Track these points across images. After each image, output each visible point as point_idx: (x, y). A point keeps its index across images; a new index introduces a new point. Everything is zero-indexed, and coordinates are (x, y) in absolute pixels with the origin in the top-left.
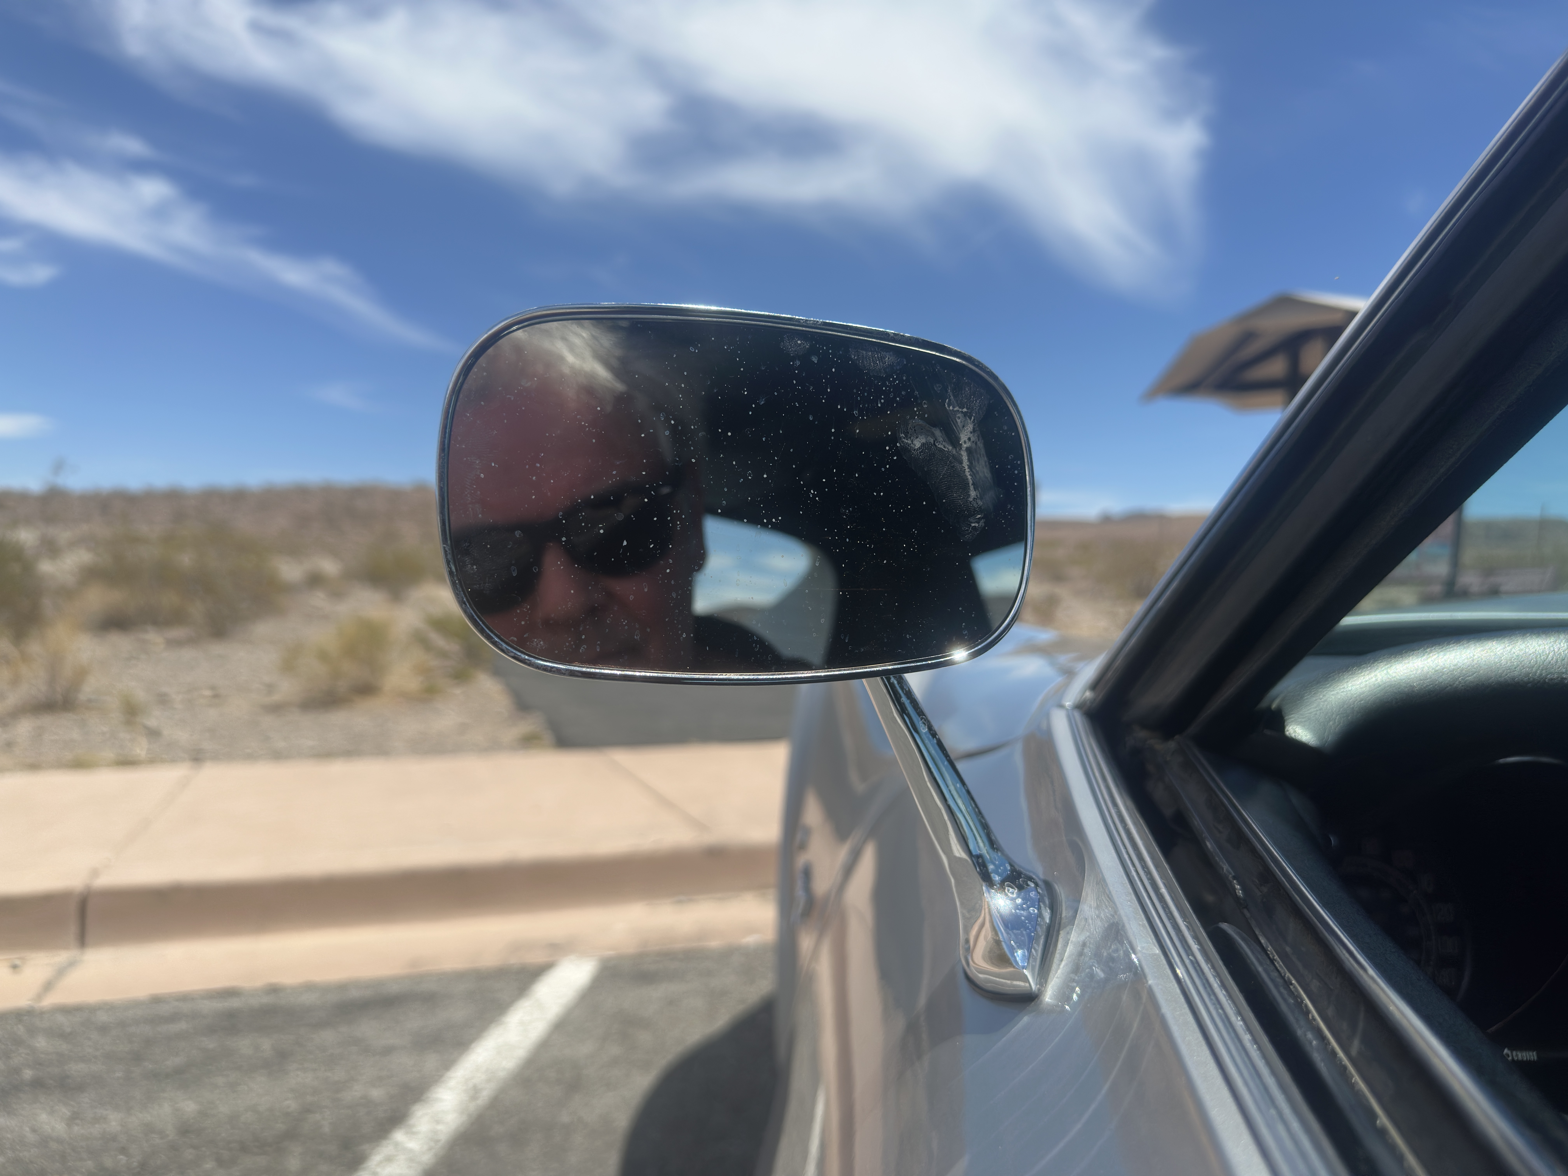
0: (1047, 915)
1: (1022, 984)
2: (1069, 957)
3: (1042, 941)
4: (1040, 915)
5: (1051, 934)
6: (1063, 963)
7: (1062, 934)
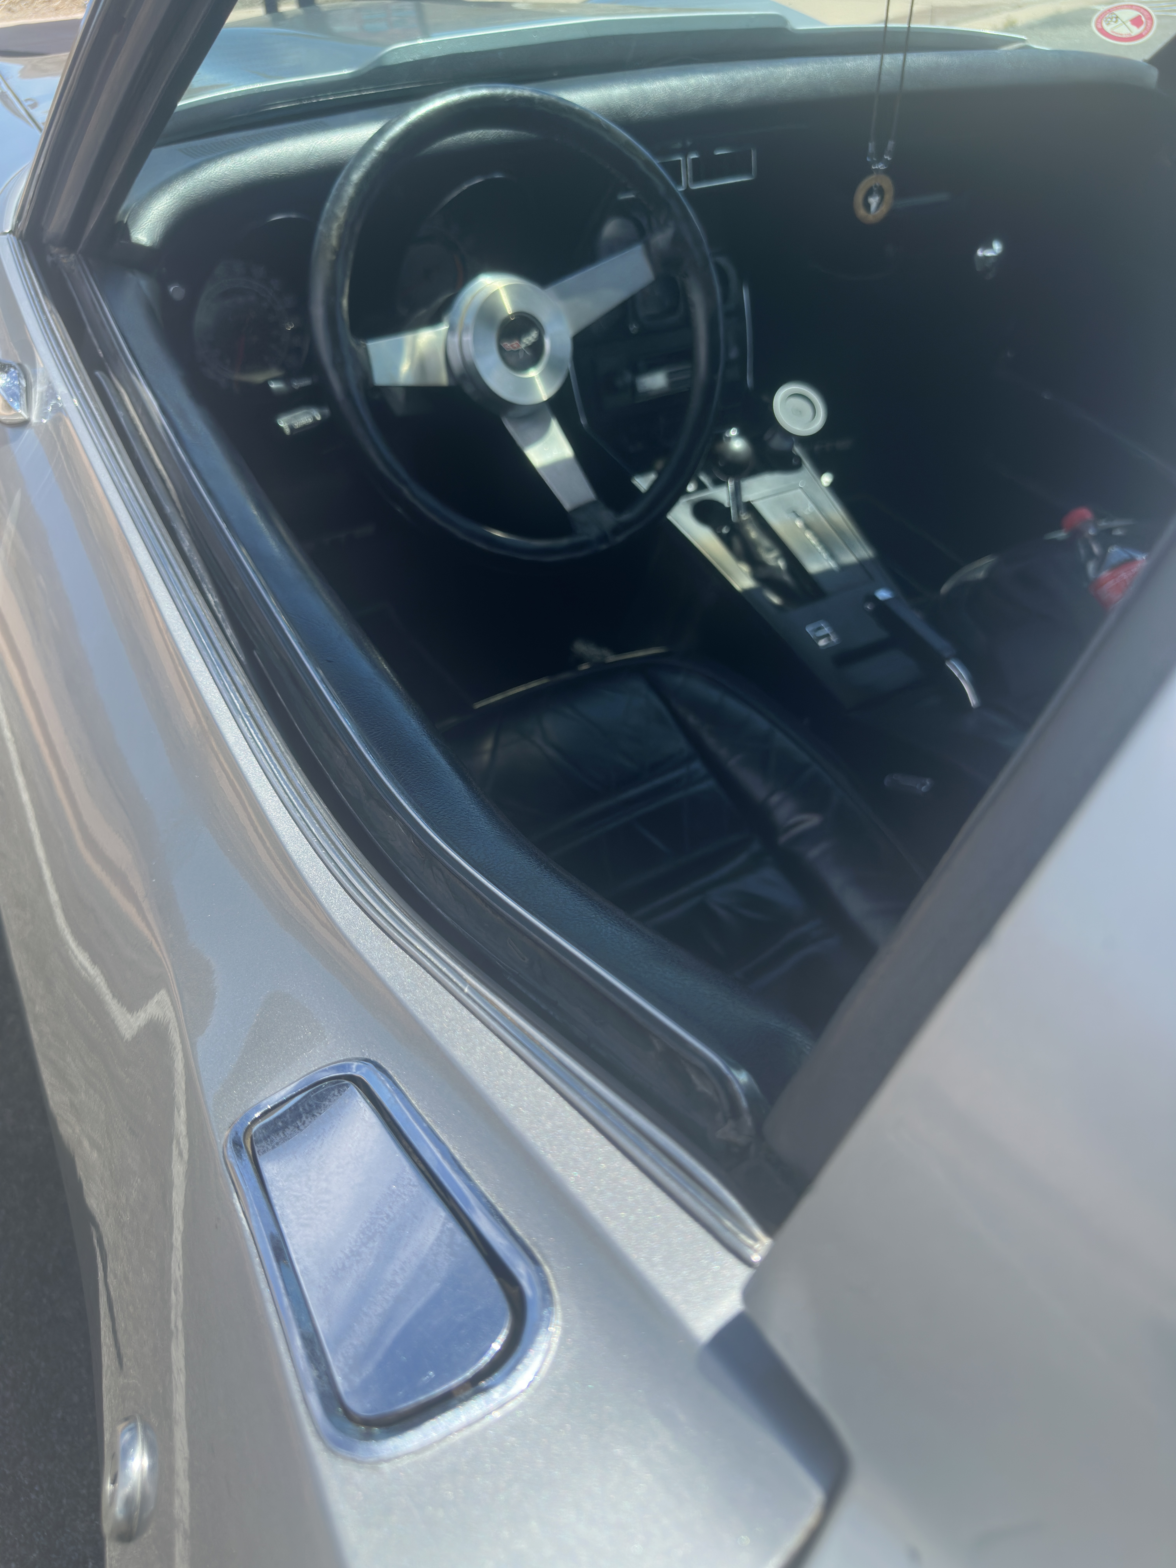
0: (24, 383)
1: (21, 418)
2: (38, 400)
3: (24, 396)
4: (20, 384)
5: (28, 390)
6: (37, 404)
7: (33, 390)
